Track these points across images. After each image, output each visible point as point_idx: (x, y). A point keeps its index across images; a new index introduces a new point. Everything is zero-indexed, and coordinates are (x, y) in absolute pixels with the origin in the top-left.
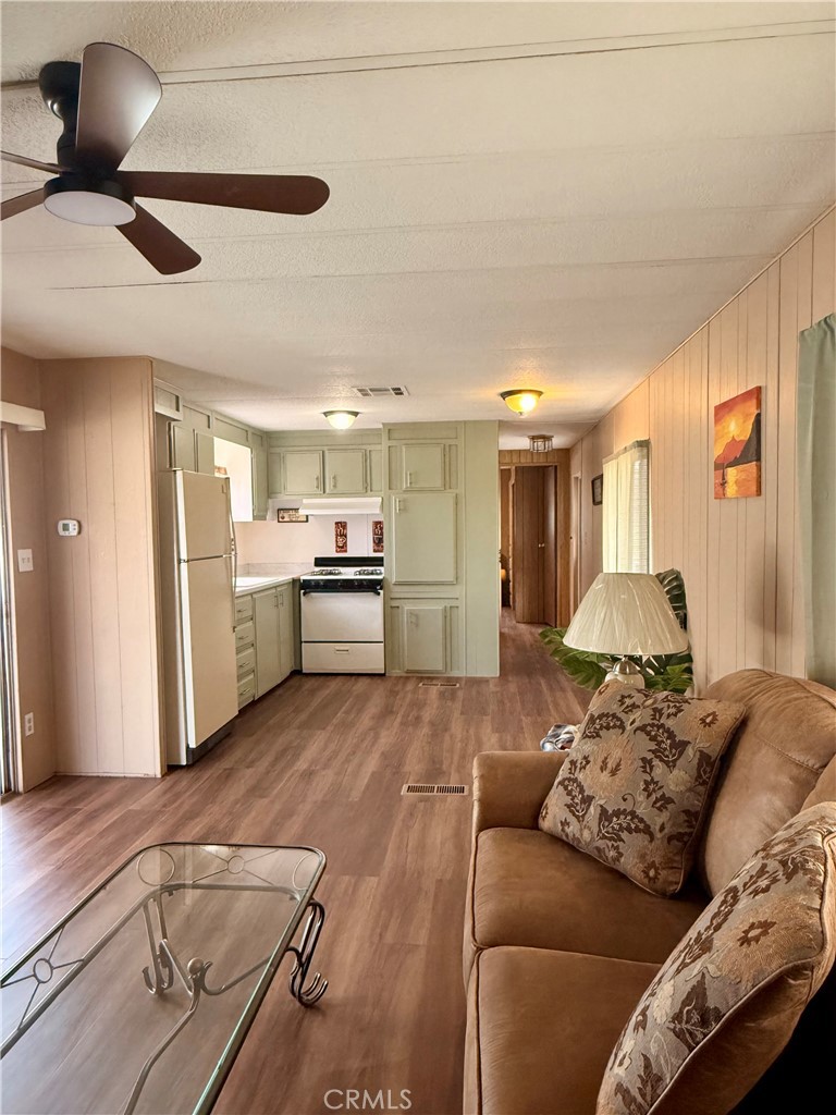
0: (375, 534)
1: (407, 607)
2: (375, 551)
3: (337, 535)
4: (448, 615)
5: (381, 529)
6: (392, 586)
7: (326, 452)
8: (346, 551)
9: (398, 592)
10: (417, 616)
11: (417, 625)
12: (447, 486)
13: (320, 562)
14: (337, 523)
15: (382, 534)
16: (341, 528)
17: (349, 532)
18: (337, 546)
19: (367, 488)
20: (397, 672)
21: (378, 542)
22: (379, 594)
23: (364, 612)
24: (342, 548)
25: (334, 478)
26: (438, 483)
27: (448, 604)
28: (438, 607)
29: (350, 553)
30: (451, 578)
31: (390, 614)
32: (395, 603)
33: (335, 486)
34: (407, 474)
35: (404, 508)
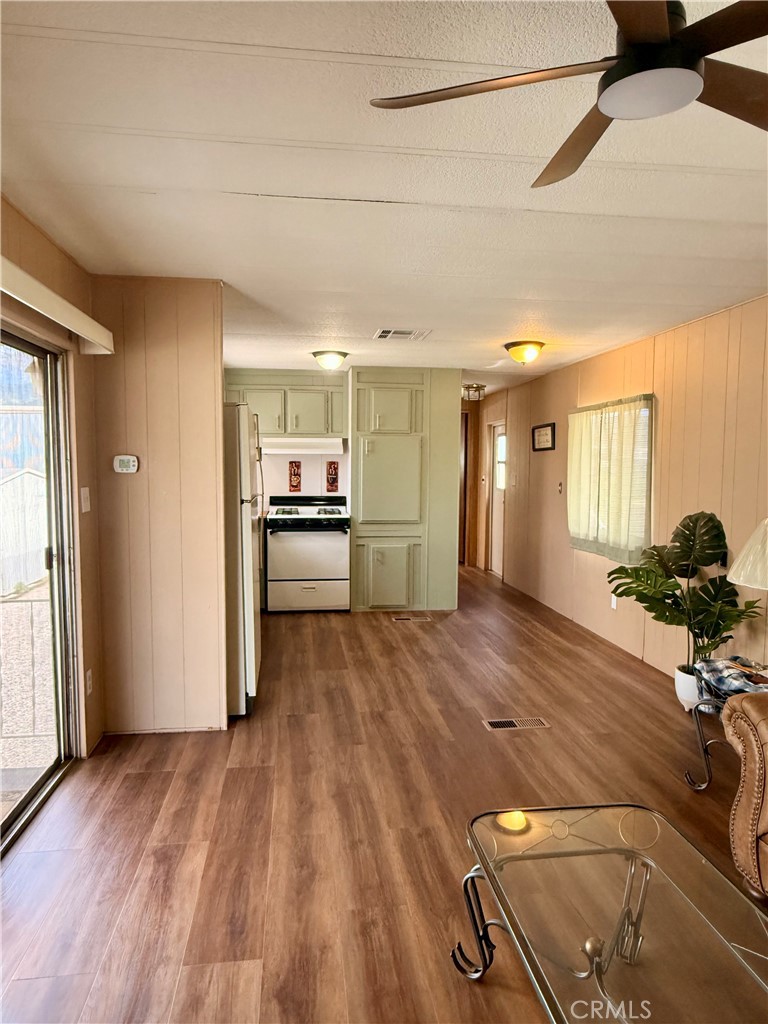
0: (329, 474)
1: (373, 545)
2: (328, 491)
3: (291, 474)
4: (412, 551)
5: (336, 469)
6: (358, 525)
7: (289, 394)
8: (299, 490)
9: (363, 531)
10: (383, 554)
11: (382, 562)
12: (413, 430)
13: (275, 501)
14: (291, 463)
15: (336, 474)
16: (295, 467)
17: (303, 471)
18: (291, 485)
19: (329, 429)
20: (361, 608)
21: (333, 482)
22: (346, 533)
24: (296, 487)
25: (297, 417)
26: (405, 427)
27: (413, 541)
28: (404, 544)
29: (304, 492)
30: (415, 517)
31: (356, 552)
32: (361, 542)
33: (297, 426)
34: (375, 417)
35: (372, 449)
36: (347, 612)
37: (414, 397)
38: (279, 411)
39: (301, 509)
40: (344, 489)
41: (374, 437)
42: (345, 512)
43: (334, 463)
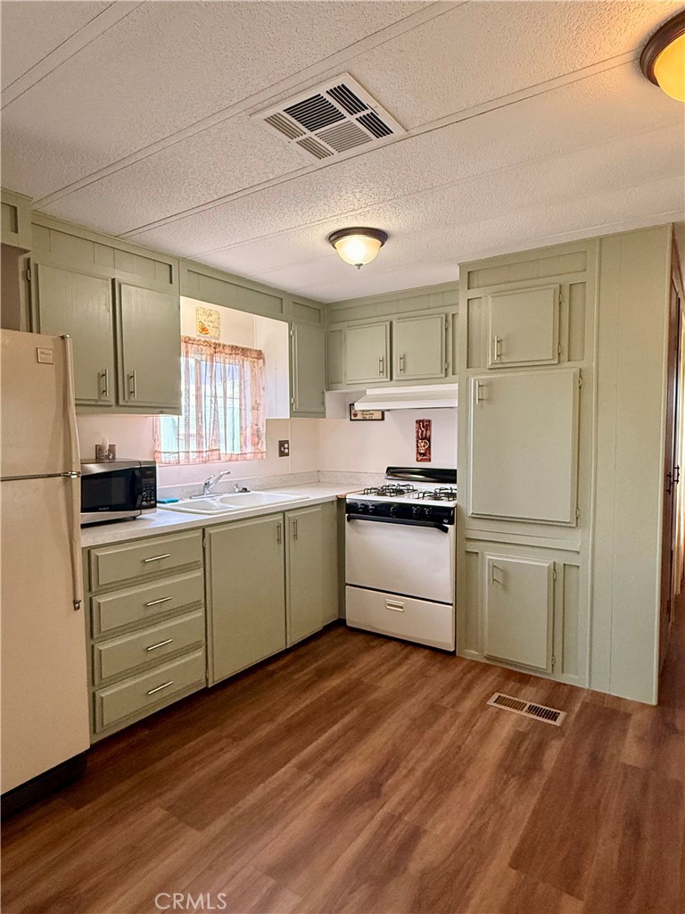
1: (491, 556)
3: (418, 437)
6: (467, 518)
7: (395, 323)
9: (476, 529)
10: (505, 573)
11: (505, 587)
13: (393, 472)
18: (418, 453)
19: (447, 370)
20: (472, 654)
22: (446, 530)
24: (425, 455)
25: (403, 358)
26: (547, 353)
27: (561, 559)
28: (545, 563)
29: (434, 463)
30: (566, 516)
31: (464, 562)
32: (472, 547)
33: (404, 370)
34: (493, 341)
35: (487, 395)
36: (451, 655)
37: (565, 298)
38: (382, 352)
41: (491, 376)
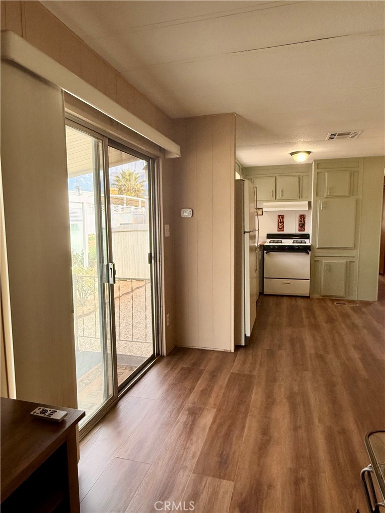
0: (300, 221)
1: (324, 261)
2: (299, 231)
3: (279, 221)
4: (349, 266)
5: (304, 219)
6: (316, 250)
7: (278, 177)
8: (283, 231)
9: (319, 253)
10: (330, 266)
11: (330, 271)
12: (351, 195)
13: (269, 236)
14: (279, 216)
15: (304, 222)
16: (281, 218)
17: (285, 220)
18: (278, 228)
19: (300, 196)
20: (316, 296)
21: (302, 226)
22: (308, 253)
23: (299, 264)
24: (281, 229)
25: (282, 191)
26: (347, 193)
27: (351, 259)
28: (344, 261)
29: (286, 232)
30: (351, 246)
31: (314, 264)
32: (317, 259)
33: (282, 195)
34: (328, 188)
35: (326, 206)
36: (308, 297)
37: (352, 175)
38: (273, 188)
39: (283, 240)
40: (308, 230)
41: (327, 200)
42: (308, 242)
43: (303, 215)
